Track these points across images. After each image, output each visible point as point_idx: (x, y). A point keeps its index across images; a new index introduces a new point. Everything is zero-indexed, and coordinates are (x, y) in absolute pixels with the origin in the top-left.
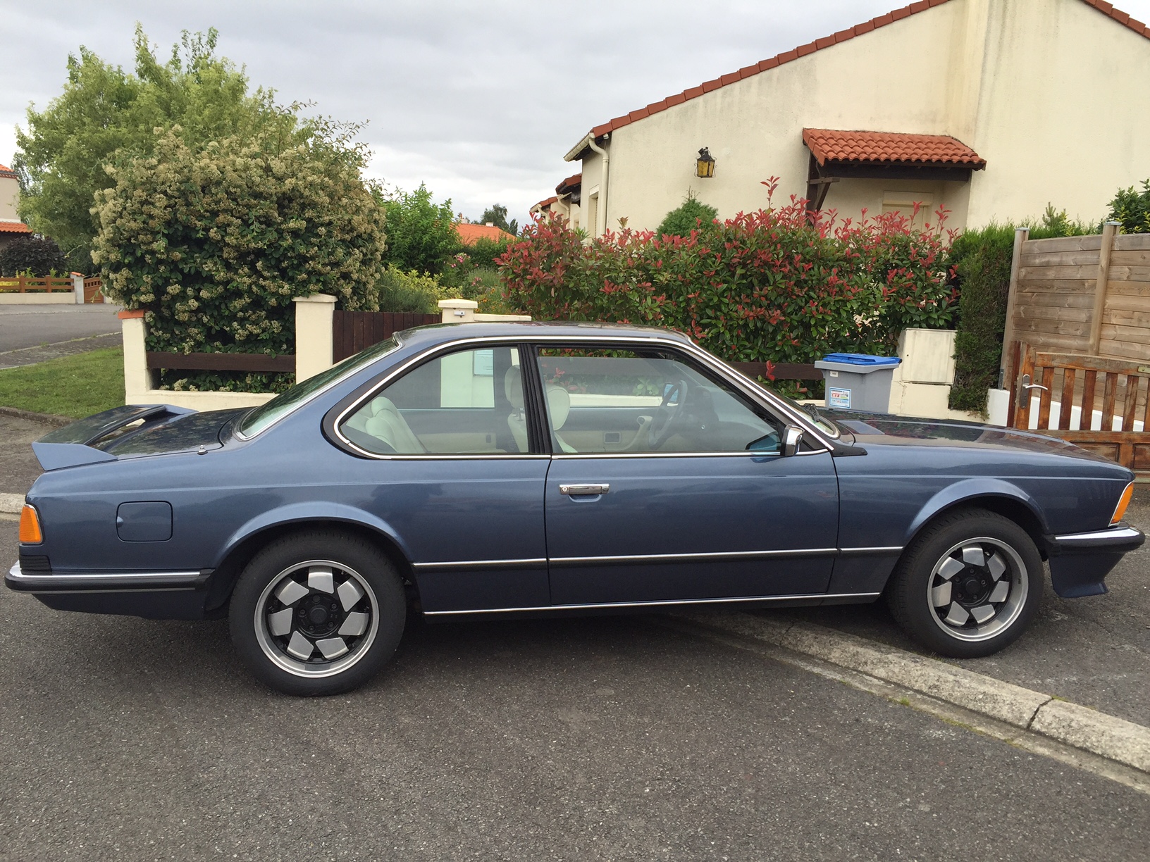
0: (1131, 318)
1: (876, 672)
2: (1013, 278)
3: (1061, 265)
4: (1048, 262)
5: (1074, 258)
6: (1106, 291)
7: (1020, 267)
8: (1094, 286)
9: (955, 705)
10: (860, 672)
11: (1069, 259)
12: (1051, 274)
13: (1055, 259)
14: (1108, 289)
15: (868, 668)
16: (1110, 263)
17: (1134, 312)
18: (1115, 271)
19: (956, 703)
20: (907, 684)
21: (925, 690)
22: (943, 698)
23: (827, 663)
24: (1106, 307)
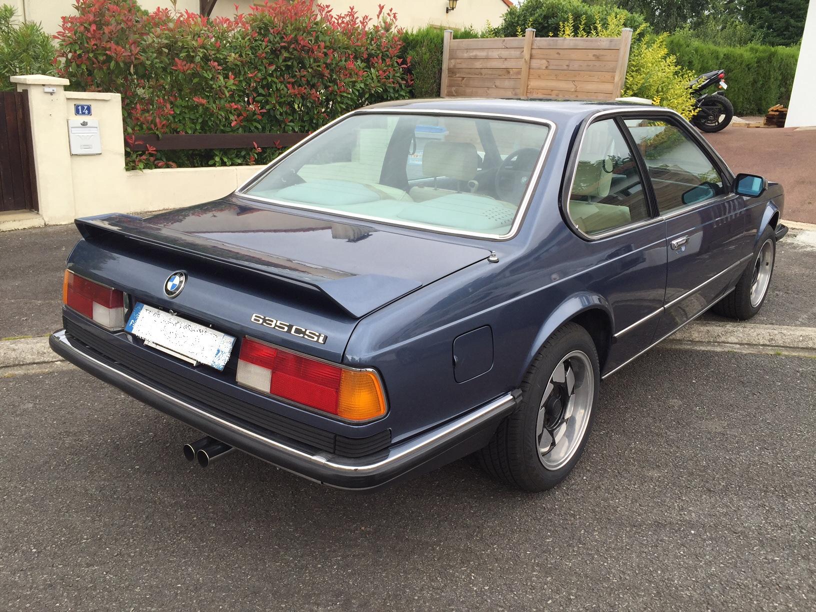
0: (550, 95)
1: (730, 340)
2: (445, 66)
3: (487, 58)
4: (476, 56)
5: (499, 53)
6: (529, 76)
7: (450, 59)
8: (519, 73)
9: (791, 347)
10: (719, 342)
11: (495, 54)
12: (478, 65)
13: (482, 54)
14: (531, 76)
15: (723, 339)
16: (531, 57)
17: (552, 90)
18: (535, 63)
19: (791, 346)
20: (754, 343)
21: (768, 343)
22: (782, 345)
23: (693, 342)
24: (529, 88)
